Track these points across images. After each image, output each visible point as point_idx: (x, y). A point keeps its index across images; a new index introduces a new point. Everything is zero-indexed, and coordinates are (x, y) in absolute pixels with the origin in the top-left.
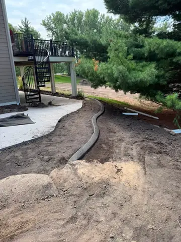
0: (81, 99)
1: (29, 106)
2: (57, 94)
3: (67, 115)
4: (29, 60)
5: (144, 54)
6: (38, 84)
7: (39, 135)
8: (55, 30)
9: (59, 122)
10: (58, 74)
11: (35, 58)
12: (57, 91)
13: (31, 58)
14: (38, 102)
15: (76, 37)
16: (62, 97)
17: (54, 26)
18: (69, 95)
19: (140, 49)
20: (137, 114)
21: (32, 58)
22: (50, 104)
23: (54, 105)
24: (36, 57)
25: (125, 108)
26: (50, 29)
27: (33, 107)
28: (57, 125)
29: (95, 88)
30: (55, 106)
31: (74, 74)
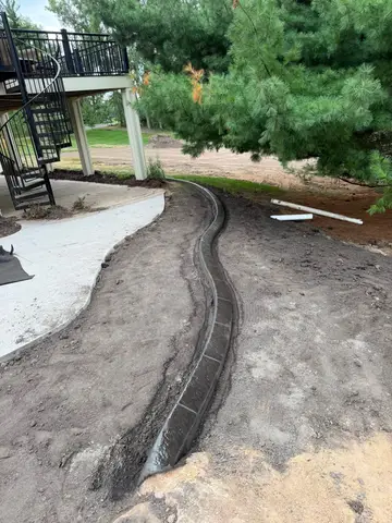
0: (160, 187)
1: (24, 217)
2: (98, 177)
3: (127, 239)
4: (7, 91)
5: (323, 49)
6: (40, 155)
7: (41, 330)
8: (80, 21)
9: (103, 266)
10: (98, 126)
11: (23, 84)
12: (96, 168)
13: (12, 83)
14: (47, 204)
15: (130, 13)
16: (111, 182)
17: (77, 12)
18: (127, 178)
19: (312, 35)
20: (310, 217)
21: (17, 83)
22: (80, 207)
23: (88, 210)
24: (26, 81)
25: (276, 201)
26: (70, 19)
27: (35, 218)
28: (98, 280)
29: (195, 155)
30: (92, 211)
31: (134, 119)
